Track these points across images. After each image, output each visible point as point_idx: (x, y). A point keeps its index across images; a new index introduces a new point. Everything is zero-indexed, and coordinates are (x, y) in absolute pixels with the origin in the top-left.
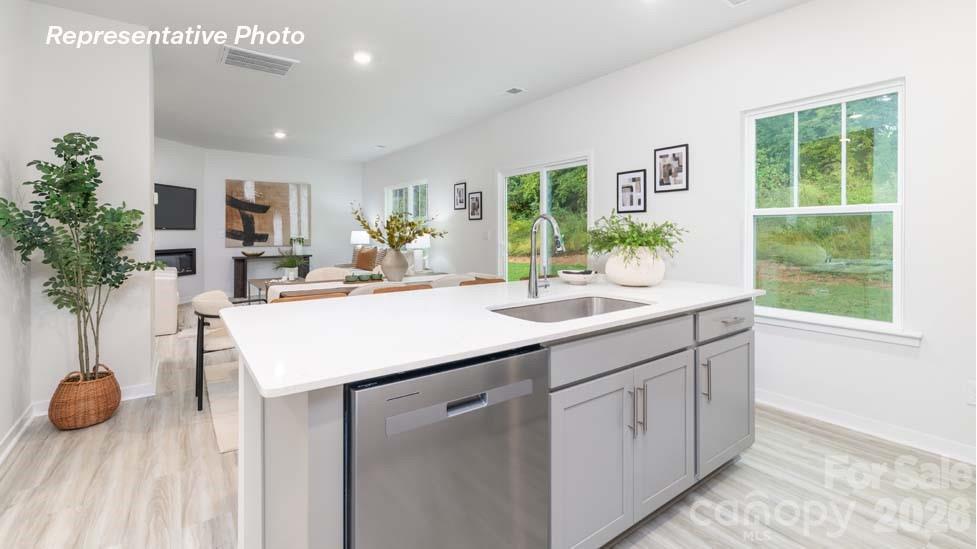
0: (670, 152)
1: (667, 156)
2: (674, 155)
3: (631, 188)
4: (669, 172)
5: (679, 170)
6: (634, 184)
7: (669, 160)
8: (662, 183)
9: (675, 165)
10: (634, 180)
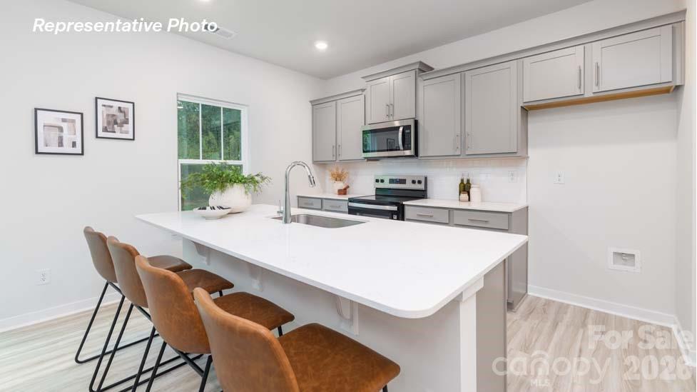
0: (116, 105)
1: (111, 107)
2: (120, 108)
3: (61, 129)
4: (113, 123)
5: (126, 122)
6: (64, 125)
7: (114, 111)
8: (105, 130)
9: (120, 117)
10: (64, 120)
